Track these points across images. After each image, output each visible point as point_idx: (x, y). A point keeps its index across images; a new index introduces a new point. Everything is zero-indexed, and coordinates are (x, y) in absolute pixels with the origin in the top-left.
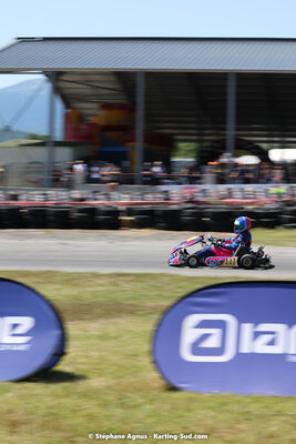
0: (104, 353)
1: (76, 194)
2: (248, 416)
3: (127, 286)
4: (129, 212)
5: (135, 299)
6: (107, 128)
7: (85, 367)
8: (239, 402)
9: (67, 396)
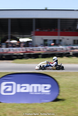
2: (20, 109)
8: (18, 105)
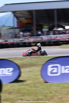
0: (30, 75)
1: (21, 39)
2: (64, 88)
3: (34, 60)
5: (36, 62)
6: (27, 24)
7: (26, 79)
9: (22, 86)
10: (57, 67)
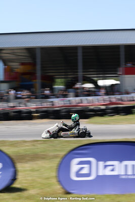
0: (34, 178)
1: (11, 104)
3: (39, 146)
4: (37, 112)
6: (24, 74)
7: (26, 185)
9: (20, 199)
10: (89, 163)
